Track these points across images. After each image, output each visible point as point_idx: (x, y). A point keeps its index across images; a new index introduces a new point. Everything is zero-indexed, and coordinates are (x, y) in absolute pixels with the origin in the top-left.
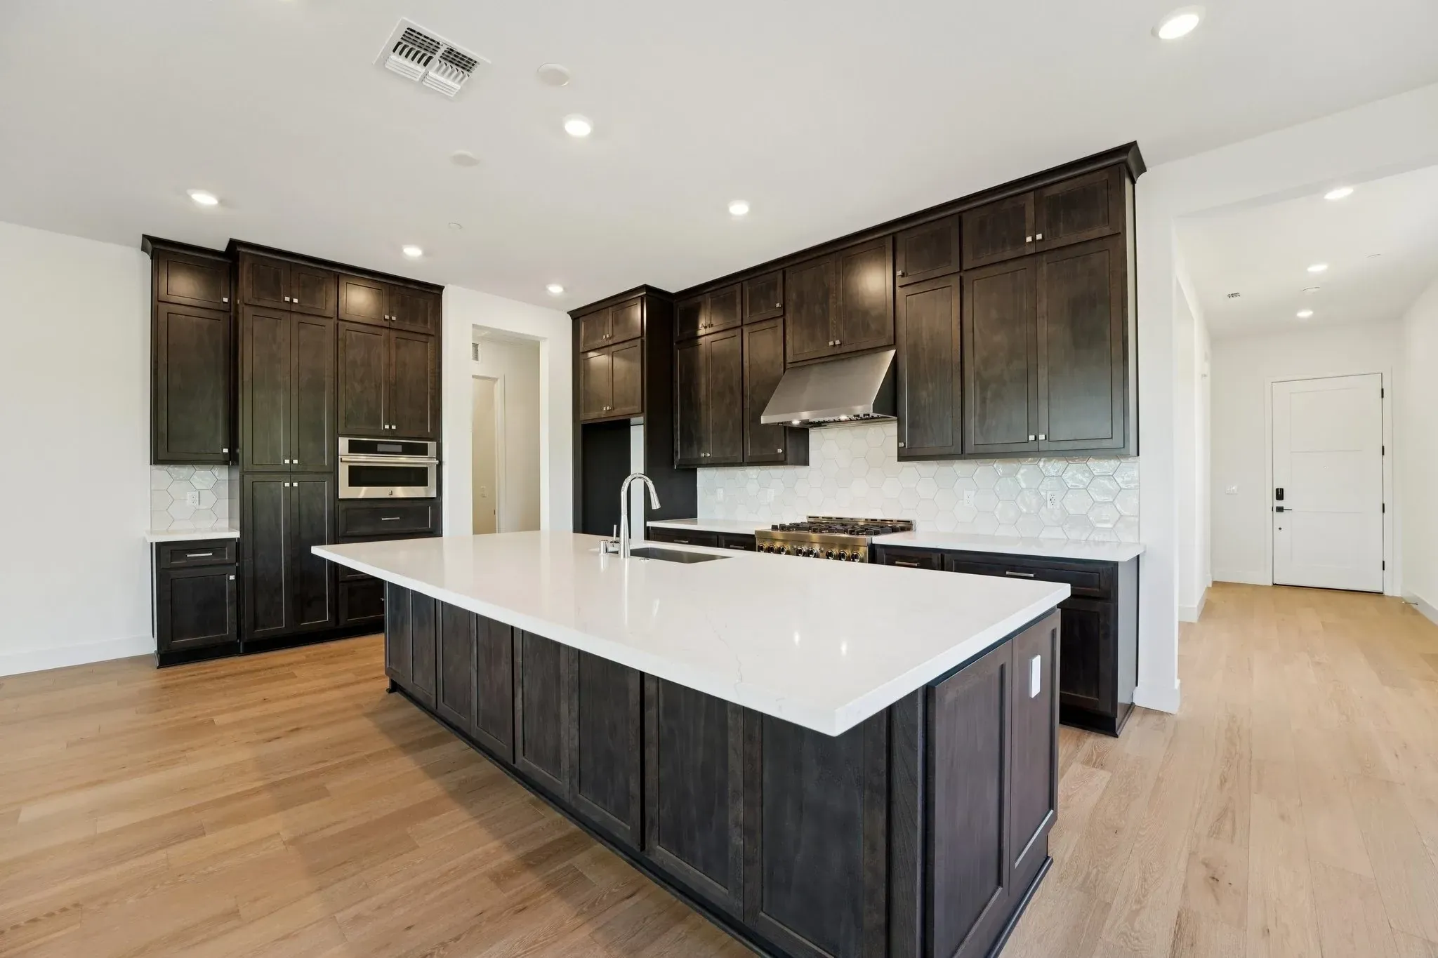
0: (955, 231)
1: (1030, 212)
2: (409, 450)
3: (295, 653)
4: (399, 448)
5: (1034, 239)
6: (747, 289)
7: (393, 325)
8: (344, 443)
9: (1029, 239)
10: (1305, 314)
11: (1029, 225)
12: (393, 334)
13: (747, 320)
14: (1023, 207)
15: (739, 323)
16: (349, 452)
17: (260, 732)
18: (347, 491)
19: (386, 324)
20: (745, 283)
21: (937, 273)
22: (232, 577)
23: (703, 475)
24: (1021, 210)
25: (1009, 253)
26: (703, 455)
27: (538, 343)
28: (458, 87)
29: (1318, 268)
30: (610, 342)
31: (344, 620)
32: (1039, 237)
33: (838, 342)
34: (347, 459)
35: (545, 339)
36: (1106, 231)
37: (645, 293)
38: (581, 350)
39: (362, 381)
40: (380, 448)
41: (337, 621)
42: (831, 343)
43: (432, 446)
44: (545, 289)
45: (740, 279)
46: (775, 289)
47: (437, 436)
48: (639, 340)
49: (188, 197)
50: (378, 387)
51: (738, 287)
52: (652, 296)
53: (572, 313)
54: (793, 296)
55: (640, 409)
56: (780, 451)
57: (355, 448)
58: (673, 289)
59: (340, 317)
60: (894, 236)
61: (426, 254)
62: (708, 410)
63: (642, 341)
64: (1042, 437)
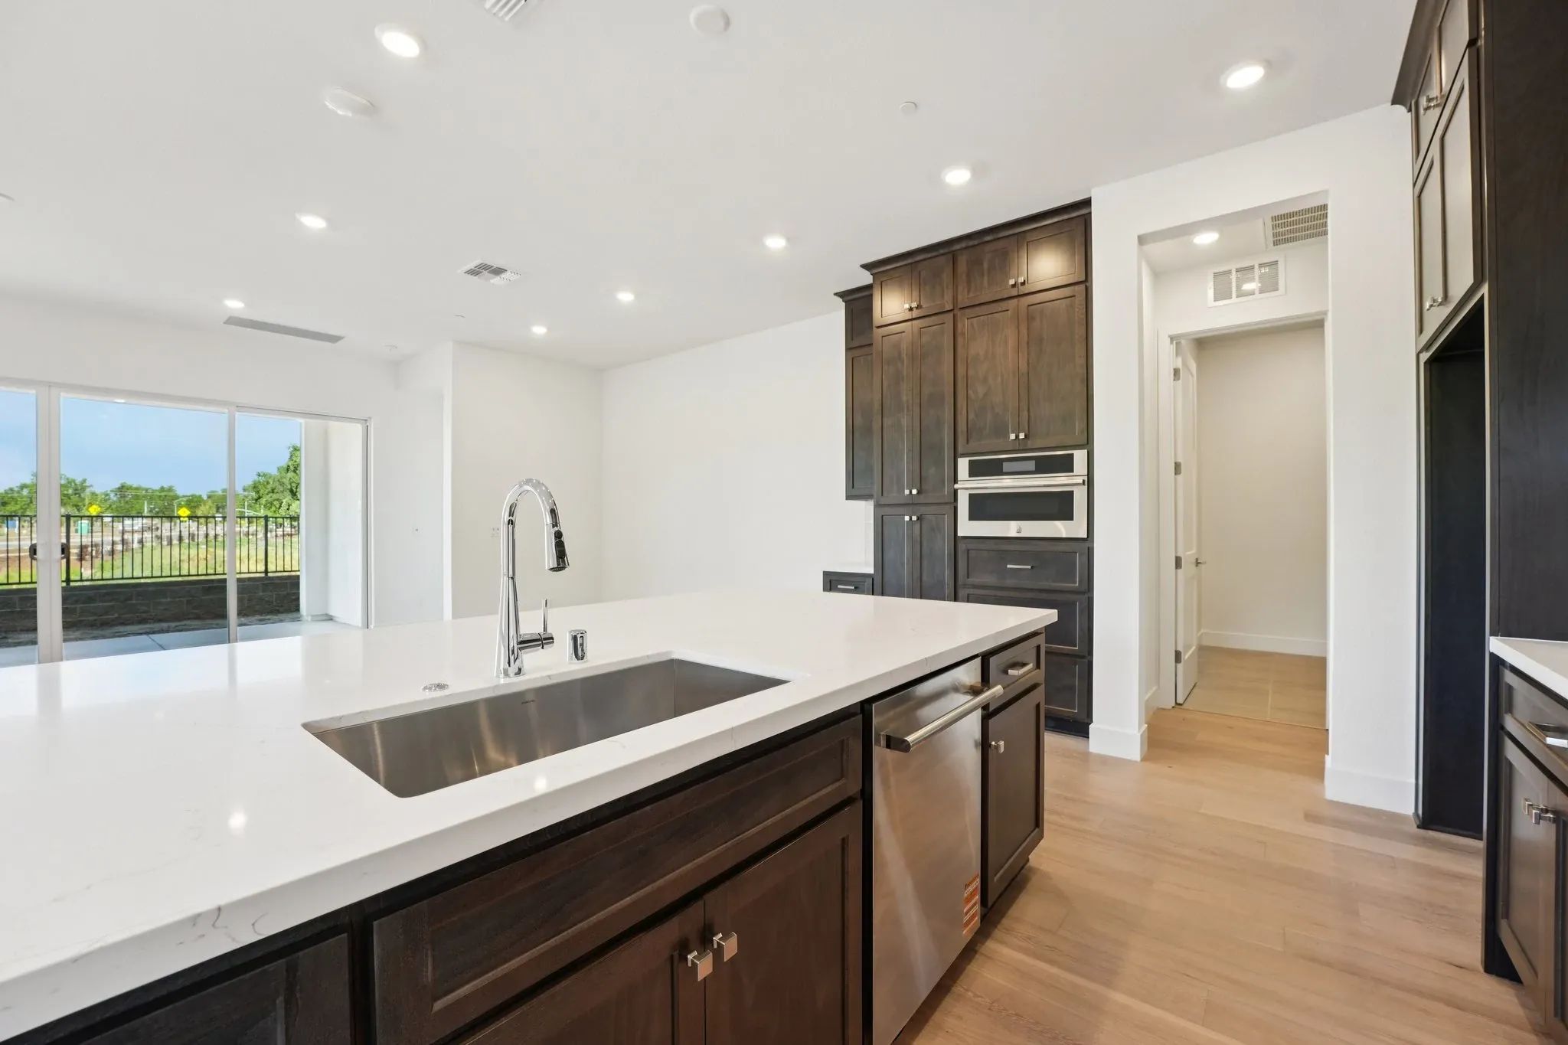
2: (1046, 466)
4: (1031, 466)
8: (963, 464)
16: (970, 476)
18: (968, 527)
34: (968, 485)
39: (985, 381)
40: (1006, 467)
43: (1080, 457)
47: (1087, 440)
57: (976, 470)
59: (958, 307)
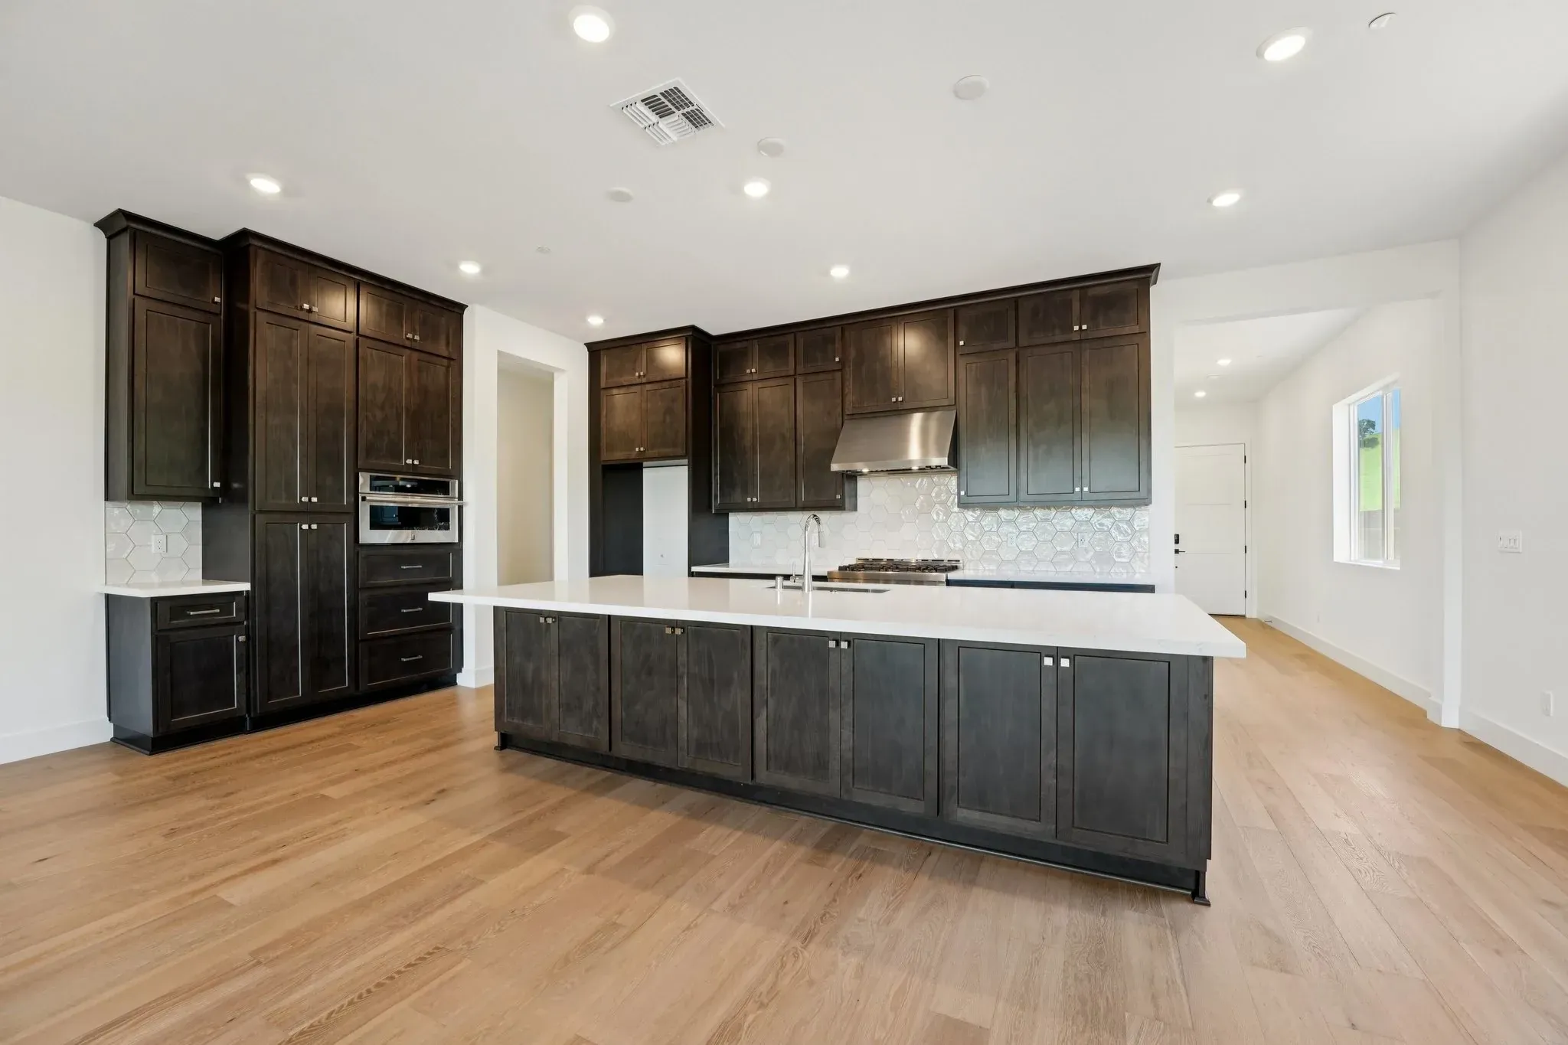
0: (1012, 313)
1: (1076, 306)
3: (325, 723)
5: (1080, 328)
6: (801, 342)
7: (414, 345)
8: (364, 479)
9: (1076, 328)
10: (1200, 394)
11: (1075, 319)
12: (415, 355)
13: (800, 370)
14: (1071, 300)
15: (792, 373)
16: (371, 490)
17: (405, 797)
18: (369, 536)
19: (408, 343)
20: (799, 335)
21: (996, 346)
22: (242, 638)
23: (735, 520)
24: (1069, 305)
25: (1059, 337)
26: (749, 499)
27: (552, 375)
28: (675, 138)
29: (1224, 362)
30: (644, 380)
31: (366, 685)
32: (1084, 327)
33: (900, 399)
34: (368, 497)
35: (563, 371)
36: (1136, 329)
37: (691, 333)
38: (603, 385)
39: (382, 408)
41: (357, 687)
42: (894, 400)
43: (453, 485)
44: (585, 321)
45: (794, 330)
46: (833, 342)
47: (458, 474)
48: (684, 381)
49: (247, 183)
50: (399, 416)
51: (790, 338)
52: (694, 338)
53: (589, 346)
54: (852, 353)
55: (685, 452)
56: (838, 497)
57: (376, 485)
58: (714, 332)
59: (360, 333)
60: (956, 310)
61: (485, 271)
62: (755, 453)
63: (686, 382)
64: (1086, 489)
